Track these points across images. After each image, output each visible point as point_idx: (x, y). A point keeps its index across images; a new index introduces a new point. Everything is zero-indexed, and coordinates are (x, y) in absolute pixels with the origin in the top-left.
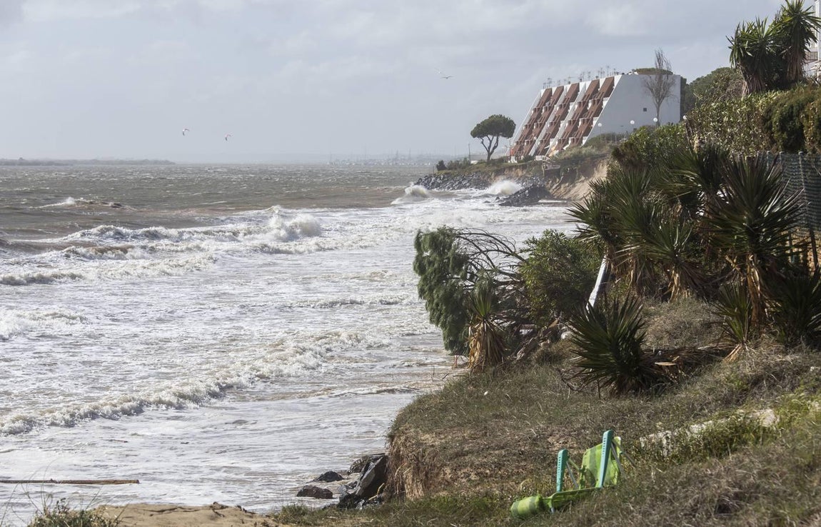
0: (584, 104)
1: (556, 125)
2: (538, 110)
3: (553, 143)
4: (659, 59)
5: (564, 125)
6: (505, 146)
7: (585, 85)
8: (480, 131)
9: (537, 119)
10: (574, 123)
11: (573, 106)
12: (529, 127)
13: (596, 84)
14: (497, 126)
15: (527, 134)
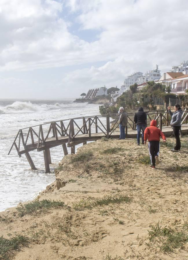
0: (95, 92)
2: (88, 92)
3: (91, 97)
4: (105, 86)
5: (92, 94)
6: (85, 97)
7: (95, 89)
8: (82, 95)
10: (94, 94)
11: (93, 92)
12: (87, 94)
14: (83, 94)
15: (87, 95)
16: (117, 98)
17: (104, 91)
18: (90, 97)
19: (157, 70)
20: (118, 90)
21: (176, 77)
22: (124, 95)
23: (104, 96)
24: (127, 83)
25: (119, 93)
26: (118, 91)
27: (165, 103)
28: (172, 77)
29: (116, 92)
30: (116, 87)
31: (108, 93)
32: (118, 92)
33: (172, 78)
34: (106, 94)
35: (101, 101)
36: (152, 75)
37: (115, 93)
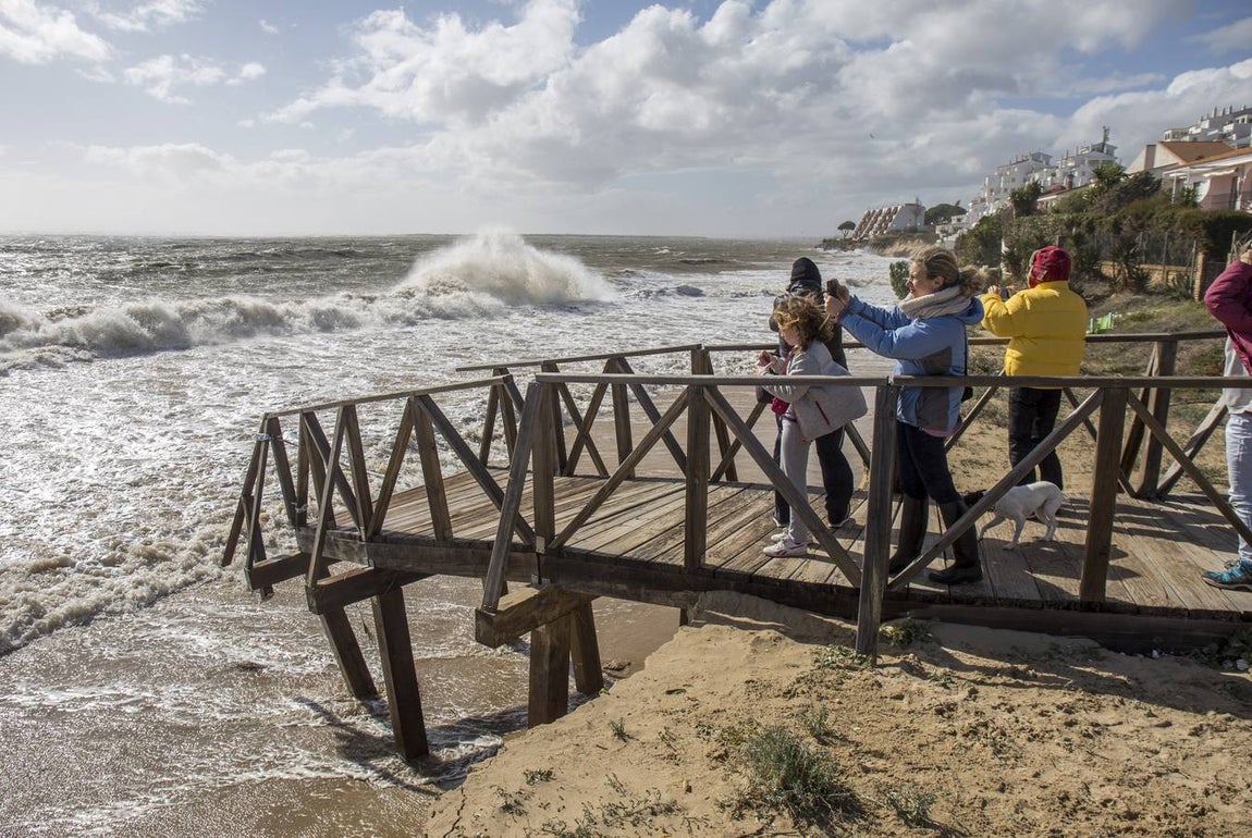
0: (884, 217)
1: (872, 225)
2: (864, 219)
3: (871, 233)
4: (917, 200)
5: (876, 225)
6: (851, 233)
7: (885, 210)
8: (841, 228)
9: (864, 223)
10: (880, 225)
11: (880, 218)
12: (861, 226)
13: (890, 209)
14: (848, 226)
15: (860, 229)
16: (958, 239)
17: (913, 216)
18: (866, 236)
19: (1103, 144)
20: (963, 212)
21: (1201, 158)
22: (985, 227)
23: (914, 230)
24: (992, 191)
25: (964, 221)
26: (959, 217)
27: (1200, 258)
28: (1184, 159)
29: (954, 219)
30: (958, 203)
31: (927, 222)
32: (959, 220)
33: (1181, 163)
34: (920, 224)
35: (901, 248)
36: (1083, 163)
37: (950, 221)
